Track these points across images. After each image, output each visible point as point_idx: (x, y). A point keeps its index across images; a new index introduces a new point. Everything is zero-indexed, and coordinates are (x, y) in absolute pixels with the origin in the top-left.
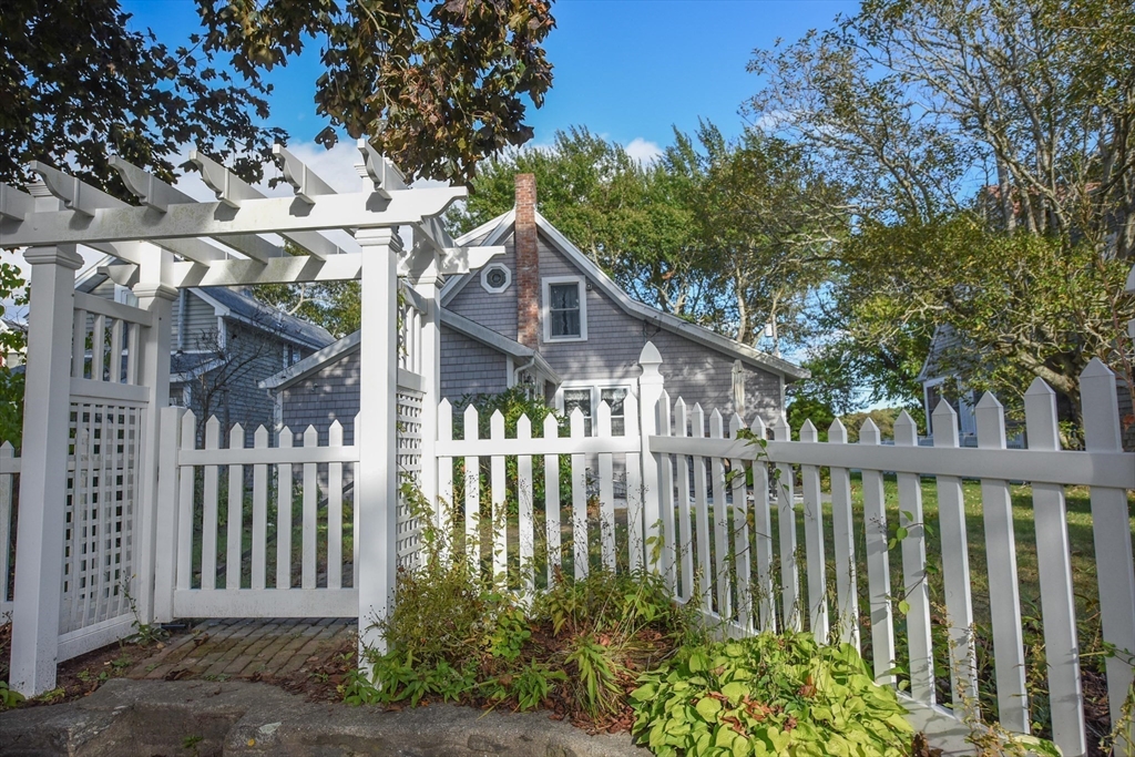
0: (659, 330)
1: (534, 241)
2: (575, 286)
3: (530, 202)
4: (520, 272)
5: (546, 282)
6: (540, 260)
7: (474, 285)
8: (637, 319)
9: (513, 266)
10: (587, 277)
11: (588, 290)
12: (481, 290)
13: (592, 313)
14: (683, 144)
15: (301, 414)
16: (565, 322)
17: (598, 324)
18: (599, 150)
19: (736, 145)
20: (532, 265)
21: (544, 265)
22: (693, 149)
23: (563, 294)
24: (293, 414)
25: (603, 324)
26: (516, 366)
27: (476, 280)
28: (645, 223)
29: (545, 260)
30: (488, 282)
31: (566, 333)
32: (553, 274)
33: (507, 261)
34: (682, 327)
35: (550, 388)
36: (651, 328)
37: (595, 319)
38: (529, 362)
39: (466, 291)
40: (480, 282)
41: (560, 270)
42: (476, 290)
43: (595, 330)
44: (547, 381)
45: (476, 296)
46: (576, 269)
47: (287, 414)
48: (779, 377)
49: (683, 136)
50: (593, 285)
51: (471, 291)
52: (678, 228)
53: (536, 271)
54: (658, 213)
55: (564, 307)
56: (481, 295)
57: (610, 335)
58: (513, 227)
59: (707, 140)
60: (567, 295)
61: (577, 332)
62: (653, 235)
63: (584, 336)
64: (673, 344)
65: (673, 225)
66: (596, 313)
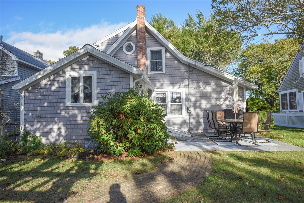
0: (195, 69)
1: (144, 32)
2: (160, 51)
3: (143, 16)
4: (138, 45)
5: (149, 49)
6: (147, 41)
7: (120, 51)
8: (185, 64)
9: (136, 43)
10: (165, 48)
11: (166, 53)
12: (123, 53)
13: (167, 62)
14: (191, 19)
15: (33, 101)
16: (156, 66)
17: (170, 67)
18: (165, 21)
19: (208, 18)
20: (144, 42)
21: (148, 43)
22: (194, 20)
23: (156, 54)
24: (29, 102)
25: (171, 66)
26: (134, 79)
27: (121, 49)
28: (180, 43)
29: (149, 41)
30: (126, 50)
31: (157, 70)
32: (152, 46)
33: (133, 41)
34: (204, 67)
35: (150, 92)
36: (191, 68)
37: (169, 64)
38: (140, 77)
39: (117, 53)
40: (123, 50)
41: (154, 45)
42: (121, 53)
43: (168, 69)
44: (149, 89)
45: (121, 55)
46: (161, 44)
47: (26, 102)
48: (243, 88)
49: (191, 16)
50: (168, 50)
51: (119, 53)
52: (190, 44)
53: (145, 45)
54: (184, 40)
55: (156, 60)
56: (123, 55)
57: (174, 71)
58: (136, 27)
59: (199, 17)
60: (157, 55)
61: (161, 70)
62: (182, 46)
63: (164, 71)
64: (200, 75)
65: (188, 43)
66: (169, 62)
